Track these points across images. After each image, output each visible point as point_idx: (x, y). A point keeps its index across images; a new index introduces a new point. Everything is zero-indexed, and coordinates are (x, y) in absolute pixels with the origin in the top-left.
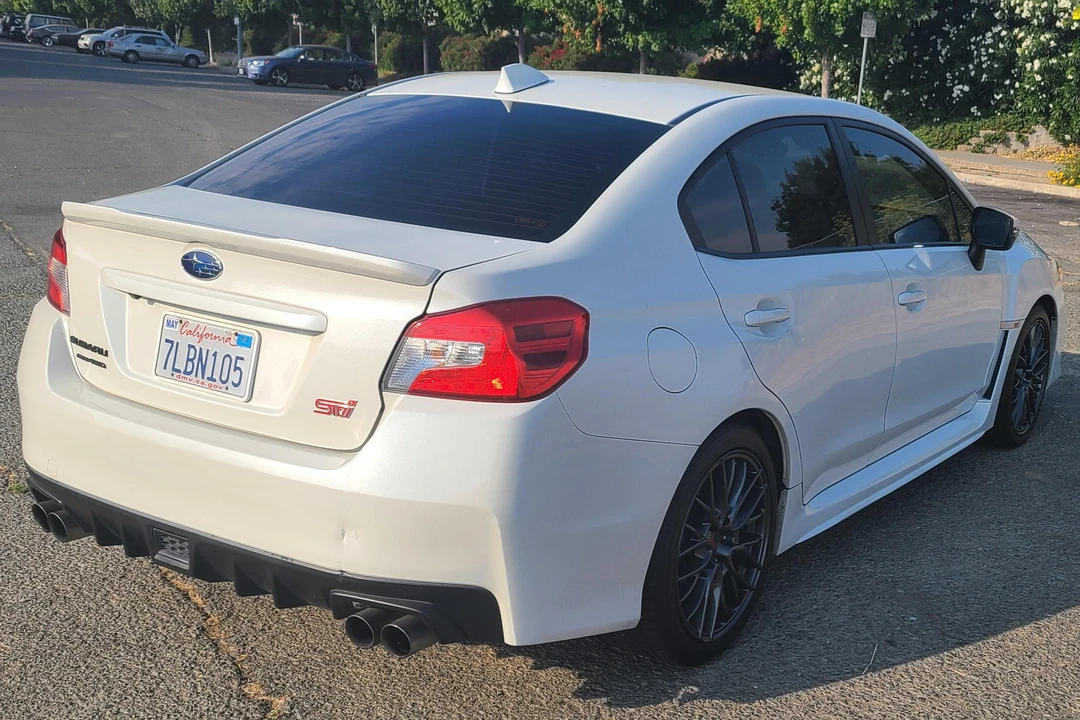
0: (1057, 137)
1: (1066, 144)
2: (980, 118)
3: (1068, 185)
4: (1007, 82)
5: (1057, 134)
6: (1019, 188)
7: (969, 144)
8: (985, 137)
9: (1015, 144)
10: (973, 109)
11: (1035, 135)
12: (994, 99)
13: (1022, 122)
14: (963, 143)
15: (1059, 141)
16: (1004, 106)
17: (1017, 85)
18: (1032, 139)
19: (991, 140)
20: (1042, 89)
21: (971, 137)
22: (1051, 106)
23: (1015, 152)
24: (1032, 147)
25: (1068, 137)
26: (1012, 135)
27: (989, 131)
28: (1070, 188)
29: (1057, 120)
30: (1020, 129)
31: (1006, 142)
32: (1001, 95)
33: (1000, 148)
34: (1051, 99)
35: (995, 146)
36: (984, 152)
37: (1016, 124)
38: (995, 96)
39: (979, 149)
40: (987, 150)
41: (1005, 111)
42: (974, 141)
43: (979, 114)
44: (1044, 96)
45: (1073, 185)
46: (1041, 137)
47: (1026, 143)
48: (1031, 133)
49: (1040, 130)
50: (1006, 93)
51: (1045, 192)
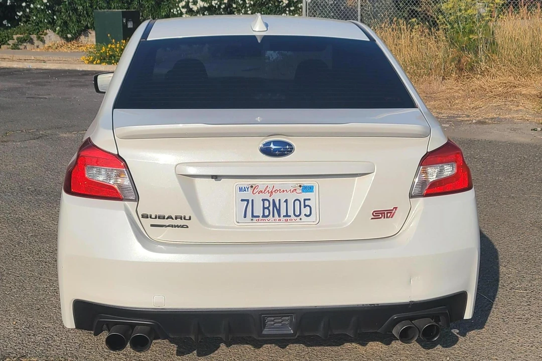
0: (62, 36)
1: (68, 40)
2: (10, 28)
3: (97, 63)
4: (24, 4)
5: (62, 34)
6: (67, 68)
7: (9, 44)
8: (18, 39)
9: (36, 42)
10: (5, 22)
11: (47, 36)
12: (17, 15)
13: (38, 28)
14: (4, 44)
15: (64, 38)
16: (24, 19)
17: (32, 6)
18: (46, 38)
19: (21, 41)
20: (48, 8)
21: (8, 40)
22: (55, 17)
23: (38, 47)
24: (48, 43)
25: (69, 36)
26: (34, 37)
27: (19, 36)
28: (97, 65)
29: (60, 26)
30: (38, 33)
31: (31, 42)
32: (21, 13)
33: (28, 46)
34: (54, 13)
35: (25, 44)
36: (19, 49)
37: (35, 30)
38: (18, 13)
39: (15, 47)
40: (20, 47)
41: (26, 22)
42: (11, 42)
43: (9, 25)
44: (50, 12)
45: (100, 63)
46: (52, 37)
47: (43, 41)
48: (45, 35)
49: (50, 32)
50: (24, 11)
51: (84, 69)
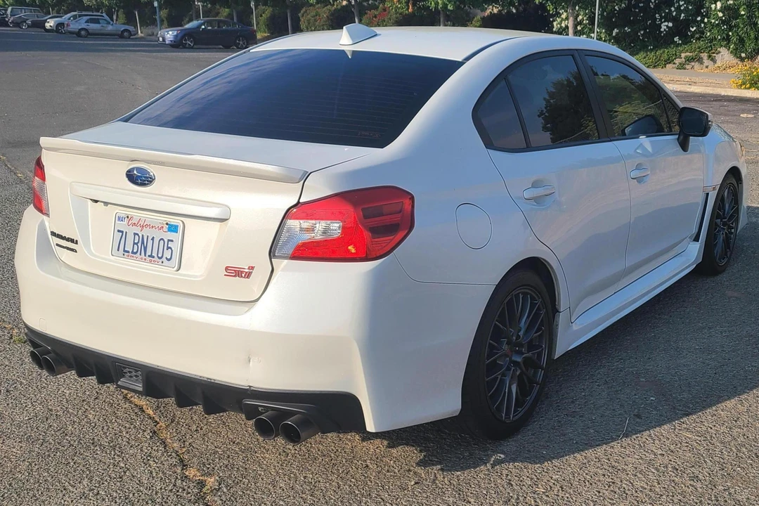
0: (735, 55)
1: (742, 60)
2: (681, 45)
3: (745, 88)
4: (699, 19)
5: (736, 53)
6: (711, 92)
7: (674, 64)
8: (686, 57)
9: (706, 62)
10: (676, 39)
11: (720, 55)
12: (690, 31)
13: (711, 46)
14: (670, 63)
15: (737, 57)
16: (697, 36)
17: (706, 20)
18: (718, 57)
19: (689, 60)
20: (724, 22)
21: (675, 59)
22: (730, 34)
23: (707, 67)
24: (719, 63)
25: (743, 55)
26: (704, 56)
27: (688, 54)
28: (746, 91)
29: (735, 44)
30: (710, 51)
31: (700, 60)
32: (695, 28)
33: (696, 65)
34: (730, 28)
35: (693, 64)
36: (685, 69)
37: (707, 48)
38: (691, 29)
39: (681, 67)
40: (687, 67)
41: (699, 39)
42: (677, 61)
43: (680, 42)
44: (725, 27)
45: (749, 88)
46: (725, 56)
47: (714, 60)
48: (717, 54)
49: (723, 51)
50: (699, 26)
51: (730, 94)
